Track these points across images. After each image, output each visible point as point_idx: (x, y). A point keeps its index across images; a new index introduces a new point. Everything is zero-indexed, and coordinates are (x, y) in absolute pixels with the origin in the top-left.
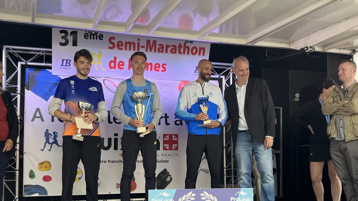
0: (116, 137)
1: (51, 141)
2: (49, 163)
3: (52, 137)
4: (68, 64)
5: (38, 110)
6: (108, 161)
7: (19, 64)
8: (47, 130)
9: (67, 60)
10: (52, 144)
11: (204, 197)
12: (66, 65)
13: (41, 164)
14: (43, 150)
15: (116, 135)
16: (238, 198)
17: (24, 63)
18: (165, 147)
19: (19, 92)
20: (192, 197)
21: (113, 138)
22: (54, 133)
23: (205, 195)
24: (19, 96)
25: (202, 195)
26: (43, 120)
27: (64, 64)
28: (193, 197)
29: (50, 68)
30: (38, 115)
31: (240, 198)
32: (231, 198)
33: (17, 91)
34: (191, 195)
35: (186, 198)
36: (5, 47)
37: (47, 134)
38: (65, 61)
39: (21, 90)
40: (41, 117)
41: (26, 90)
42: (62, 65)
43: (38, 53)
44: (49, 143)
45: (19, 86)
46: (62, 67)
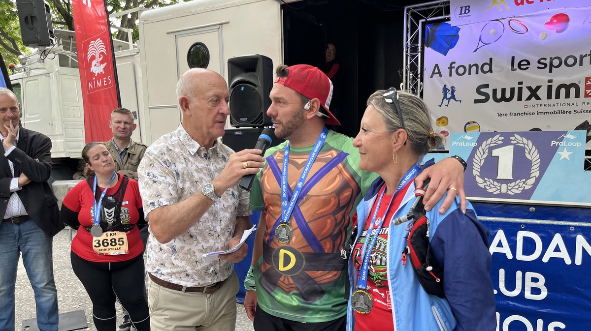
0: (520, 86)
1: (449, 96)
2: (446, 118)
3: (450, 92)
4: (467, 11)
5: (437, 66)
6: (510, 114)
7: (420, 21)
8: (445, 86)
9: (466, 7)
10: (449, 99)
11: (515, 140)
12: (465, 13)
13: (439, 119)
14: (440, 106)
15: (521, 83)
16: (562, 143)
17: (424, 20)
18: (588, 93)
19: (420, 50)
20: (499, 140)
21: (516, 87)
22: (452, 87)
23: (516, 138)
24: (419, 55)
25: (512, 138)
26: (441, 76)
27: (463, 12)
28: (501, 140)
29: (449, 19)
30: (436, 71)
31: (565, 142)
32: (552, 142)
33: (418, 49)
34: (498, 139)
35: (491, 142)
36: (406, 8)
37: (445, 89)
38: (464, 9)
39: (421, 49)
40: (439, 73)
41: (425, 47)
42: (461, 14)
43: (437, 7)
44: (447, 99)
45: (420, 45)
46: (461, 16)
